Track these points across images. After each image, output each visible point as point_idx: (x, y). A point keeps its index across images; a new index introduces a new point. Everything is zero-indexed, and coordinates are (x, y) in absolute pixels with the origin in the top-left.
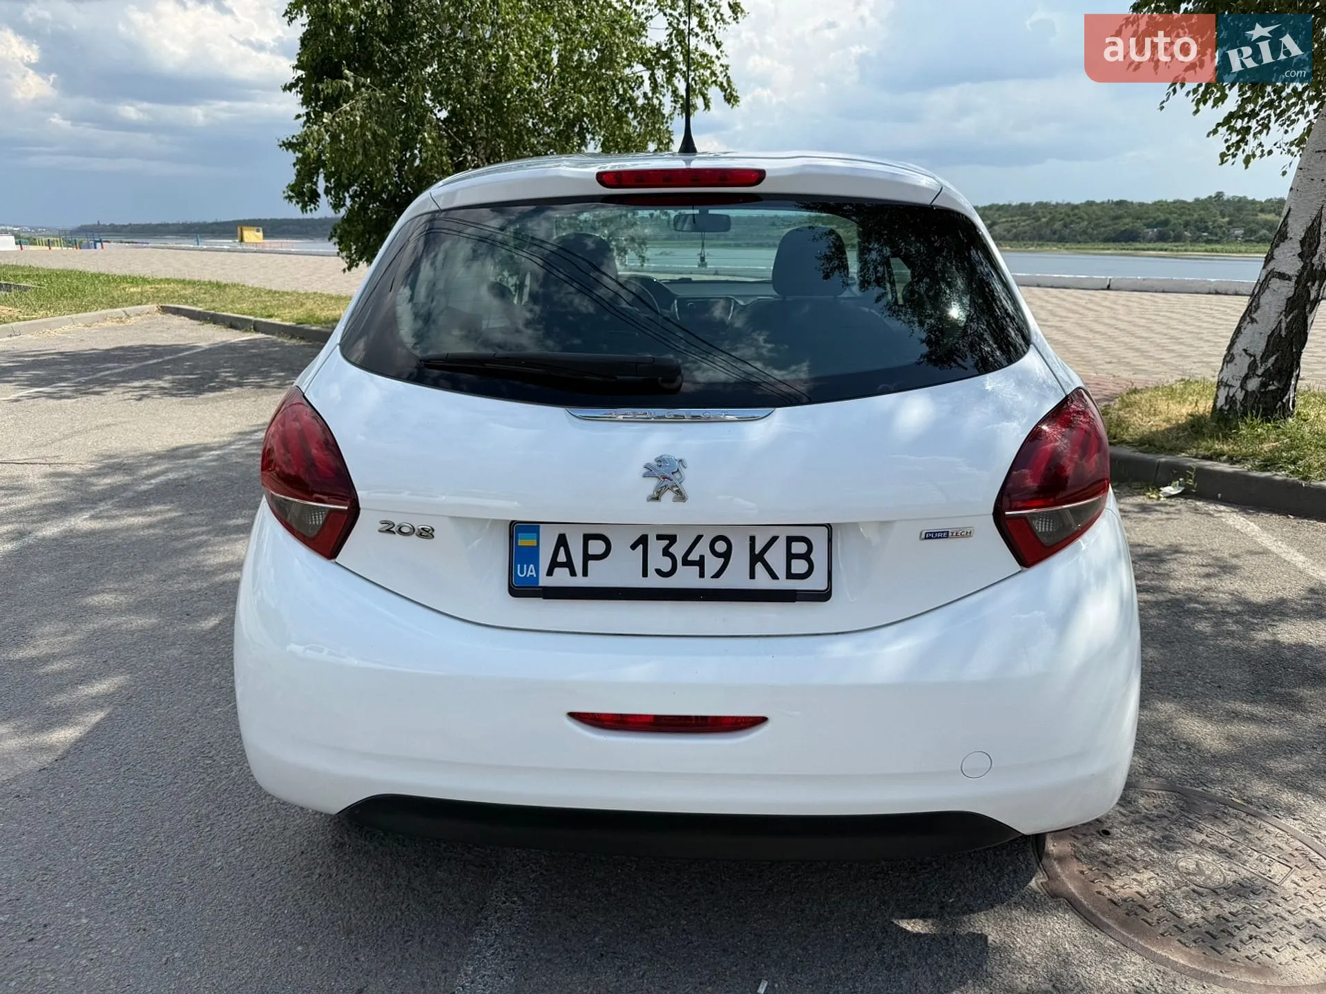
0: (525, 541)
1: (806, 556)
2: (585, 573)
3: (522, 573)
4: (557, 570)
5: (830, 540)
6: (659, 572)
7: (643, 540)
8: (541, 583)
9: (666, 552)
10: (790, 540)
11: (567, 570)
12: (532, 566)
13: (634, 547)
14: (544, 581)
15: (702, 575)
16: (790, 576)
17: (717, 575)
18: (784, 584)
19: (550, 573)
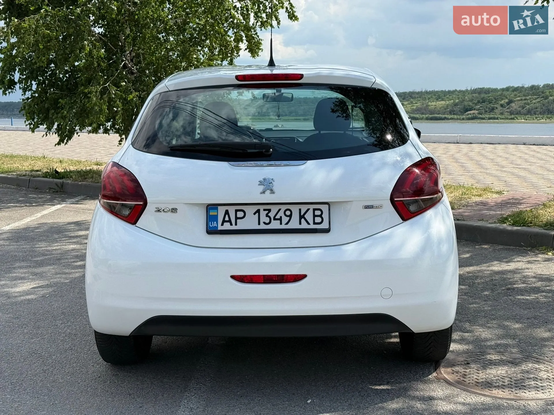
0: (212, 213)
1: (321, 216)
2: (236, 224)
3: (211, 225)
4: (225, 224)
5: (329, 210)
6: (265, 223)
7: (258, 211)
8: (219, 229)
9: (267, 215)
10: (314, 210)
11: (229, 223)
12: (215, 222)
13: (255, 214)
14: (220, 228)
15: (281, 224)
16: (315, 223)
17: (287, 224)
18: (312, 226)
19: (222, 225)
